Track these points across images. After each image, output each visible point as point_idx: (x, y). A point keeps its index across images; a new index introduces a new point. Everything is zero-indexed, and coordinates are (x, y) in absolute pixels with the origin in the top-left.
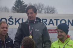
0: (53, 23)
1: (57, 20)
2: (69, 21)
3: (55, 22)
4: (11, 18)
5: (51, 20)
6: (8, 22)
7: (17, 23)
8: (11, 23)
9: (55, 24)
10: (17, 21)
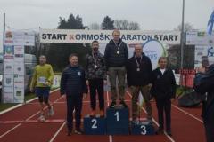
0: (136, 38)
1: (139, 35)
2: (149, 36)
5: (134, 35)
6: (100, 37)
7: (107, 39)
8: (102, 38)
9: (138, 39)
10: (106, 37)
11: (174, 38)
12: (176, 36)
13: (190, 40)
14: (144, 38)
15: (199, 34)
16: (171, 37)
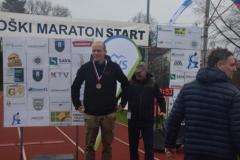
0: (75, 32)
1: (81, 28)
2: (97, 29)
3: (78, 30)
4: (12, 21)
5: (73, 27)
6: (8, 26)
7: (22, 29)
8: (13, 28)
9: (78, 33)
10: (22, 26)
11: (138, 35)
12: (142, 32)
13: (164, 40)
14: (90, 32)
15: (177, 31)
16: (133, 34)
